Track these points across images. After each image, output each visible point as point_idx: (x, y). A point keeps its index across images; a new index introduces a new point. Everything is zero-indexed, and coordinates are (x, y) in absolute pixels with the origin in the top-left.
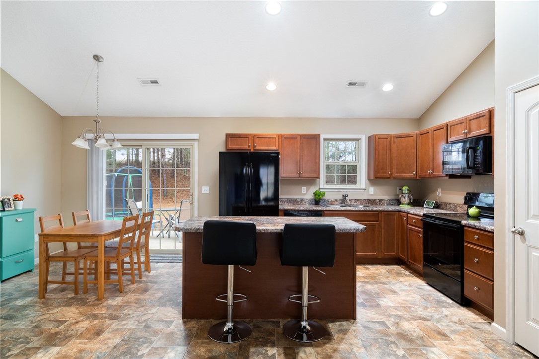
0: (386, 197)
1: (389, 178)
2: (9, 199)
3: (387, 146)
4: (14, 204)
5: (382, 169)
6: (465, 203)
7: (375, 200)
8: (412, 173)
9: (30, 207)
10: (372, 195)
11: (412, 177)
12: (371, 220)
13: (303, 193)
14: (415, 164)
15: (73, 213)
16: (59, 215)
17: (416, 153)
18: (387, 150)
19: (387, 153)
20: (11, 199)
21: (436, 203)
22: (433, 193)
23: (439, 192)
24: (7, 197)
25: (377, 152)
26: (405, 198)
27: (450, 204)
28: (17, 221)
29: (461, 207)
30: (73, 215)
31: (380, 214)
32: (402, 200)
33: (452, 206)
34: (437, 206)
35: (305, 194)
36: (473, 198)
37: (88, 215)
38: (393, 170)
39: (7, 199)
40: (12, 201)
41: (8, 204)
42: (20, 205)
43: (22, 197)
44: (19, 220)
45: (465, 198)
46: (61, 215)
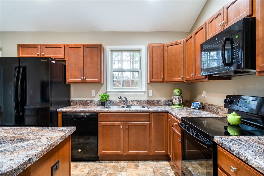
0: (163, 99)
1: (162, 82)
3: (160, 54)
5: (156, 74)
6: (225, 107)
7: (153, 101)
8: (180, 77)
10: (151, 97)
11: (181, 81)
12: (143, 120)
13: (92, 95)
14: (183, 69)
17: (183, 59)
18: (160, 57)
19: (160, 60)
21: (202, 104)
22: (200, 95)
23: (204, 94)
25: (151, 59)
26: (176, 99)
27: (213, 105)
29: (222, 110)
31: (150, 115)
32: (174, 101)
33: (214, 108)
34: (203, 107)
35: (94, 97)
36: (233, 101)
38: (166, 75)
45: (225, 101)
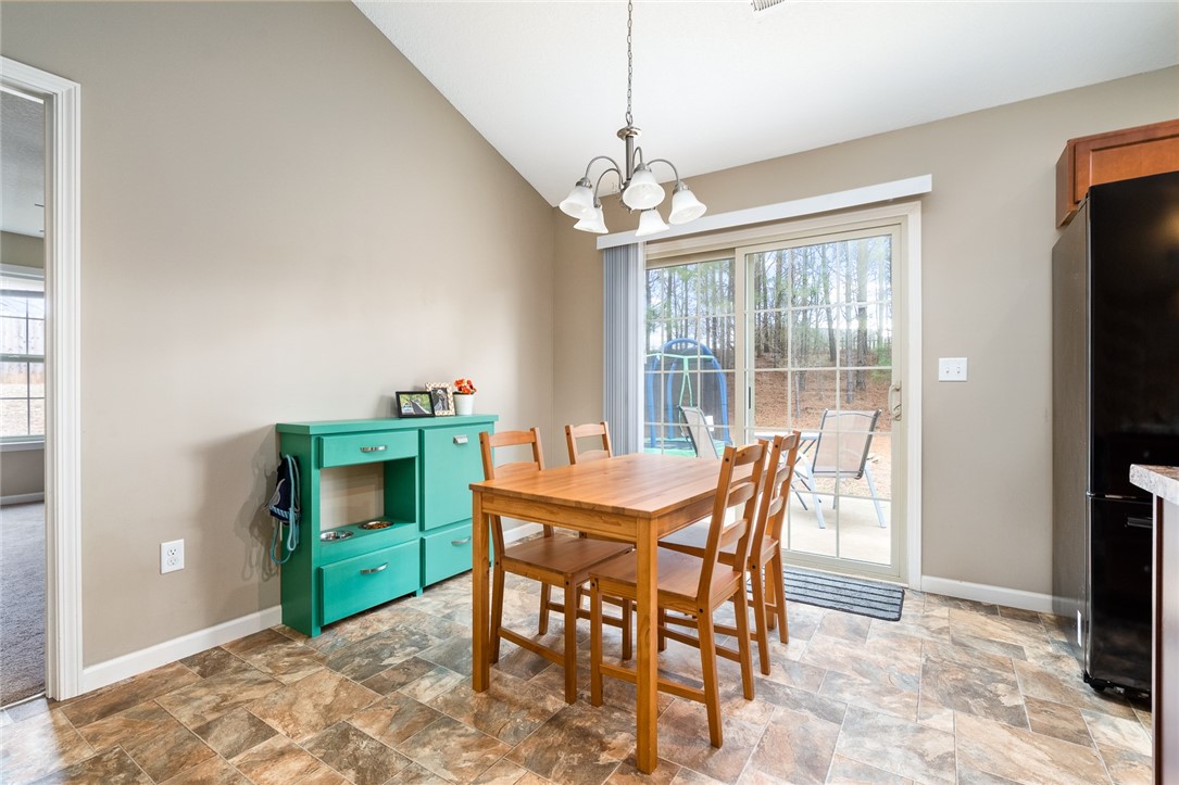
2: (445, 390)
4: (454, 401)
9: (486, 411)
15: (567, 428)
16: (533, 430)
20: (450, 391)
24: (442, 386)
28: (455, 441)
30: (568, 434)
37: (604, 436)
39: (442, 389)
40: (450, 395)
41: (443, 400)
42: (468, 405)
43: (471, 387)
44: (460, 441)
46: (537, 430)
